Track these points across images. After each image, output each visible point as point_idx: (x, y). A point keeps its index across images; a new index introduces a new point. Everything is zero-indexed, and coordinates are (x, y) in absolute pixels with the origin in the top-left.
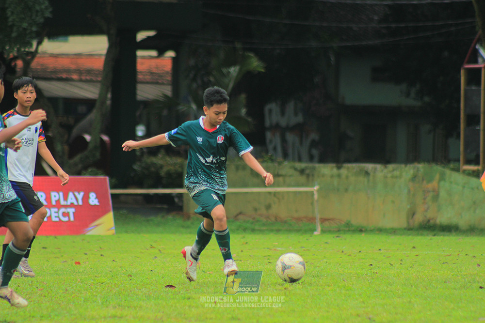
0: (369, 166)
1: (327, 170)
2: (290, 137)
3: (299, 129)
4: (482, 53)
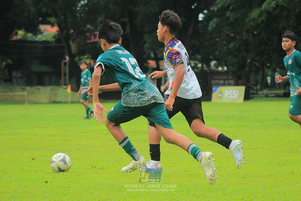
0: (39, 87)
1: (28, 88)
2: (19, 80)
3: (21, 78)
4: (68, 58)
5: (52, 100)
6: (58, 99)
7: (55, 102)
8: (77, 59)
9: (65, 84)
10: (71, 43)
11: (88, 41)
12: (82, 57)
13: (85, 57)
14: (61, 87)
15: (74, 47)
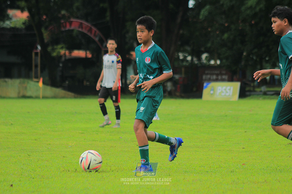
0: (7, 80)
4: (39, 47)
5: (21, 94)
6: (29, 94)
7: (24, 97)
8: (49, 49)
9: (37, 77)
10: (43, 30)
11: (63, 29)
12: (55, 47)
13: (60, 46)
14: (32, 80)
15: (46, 35)
